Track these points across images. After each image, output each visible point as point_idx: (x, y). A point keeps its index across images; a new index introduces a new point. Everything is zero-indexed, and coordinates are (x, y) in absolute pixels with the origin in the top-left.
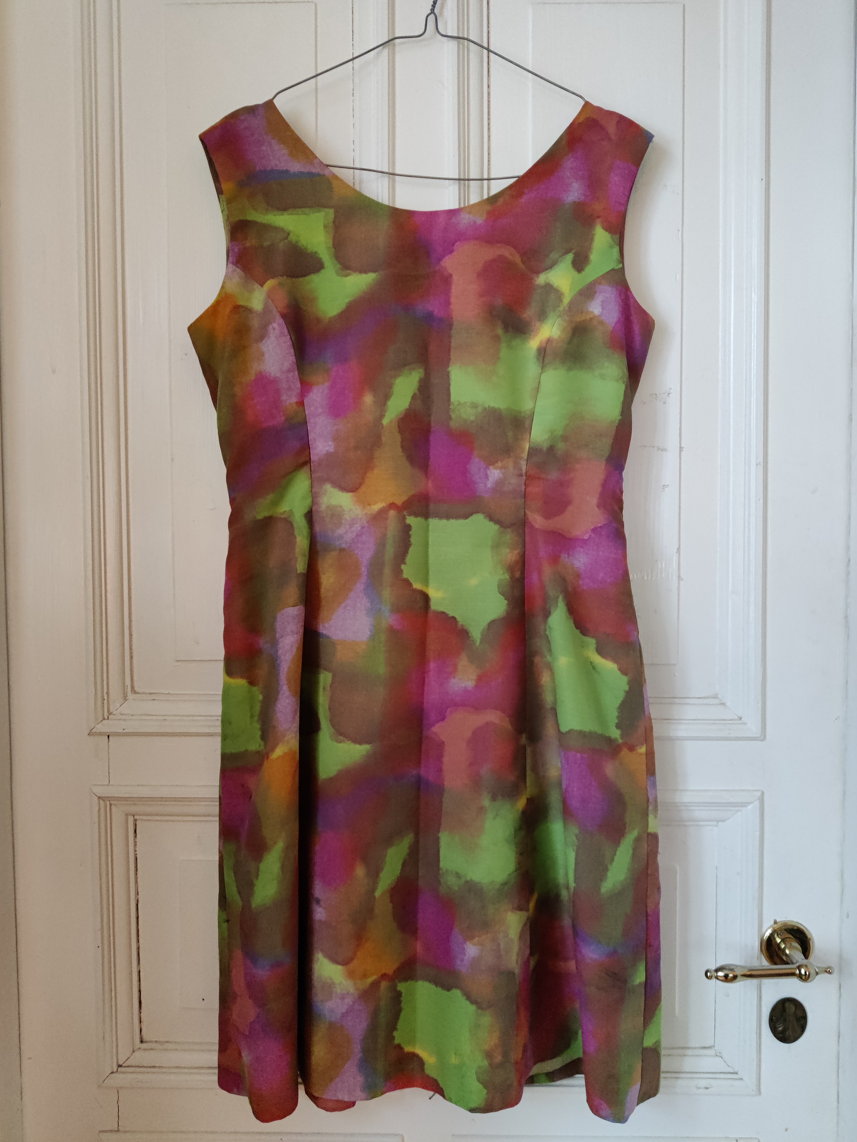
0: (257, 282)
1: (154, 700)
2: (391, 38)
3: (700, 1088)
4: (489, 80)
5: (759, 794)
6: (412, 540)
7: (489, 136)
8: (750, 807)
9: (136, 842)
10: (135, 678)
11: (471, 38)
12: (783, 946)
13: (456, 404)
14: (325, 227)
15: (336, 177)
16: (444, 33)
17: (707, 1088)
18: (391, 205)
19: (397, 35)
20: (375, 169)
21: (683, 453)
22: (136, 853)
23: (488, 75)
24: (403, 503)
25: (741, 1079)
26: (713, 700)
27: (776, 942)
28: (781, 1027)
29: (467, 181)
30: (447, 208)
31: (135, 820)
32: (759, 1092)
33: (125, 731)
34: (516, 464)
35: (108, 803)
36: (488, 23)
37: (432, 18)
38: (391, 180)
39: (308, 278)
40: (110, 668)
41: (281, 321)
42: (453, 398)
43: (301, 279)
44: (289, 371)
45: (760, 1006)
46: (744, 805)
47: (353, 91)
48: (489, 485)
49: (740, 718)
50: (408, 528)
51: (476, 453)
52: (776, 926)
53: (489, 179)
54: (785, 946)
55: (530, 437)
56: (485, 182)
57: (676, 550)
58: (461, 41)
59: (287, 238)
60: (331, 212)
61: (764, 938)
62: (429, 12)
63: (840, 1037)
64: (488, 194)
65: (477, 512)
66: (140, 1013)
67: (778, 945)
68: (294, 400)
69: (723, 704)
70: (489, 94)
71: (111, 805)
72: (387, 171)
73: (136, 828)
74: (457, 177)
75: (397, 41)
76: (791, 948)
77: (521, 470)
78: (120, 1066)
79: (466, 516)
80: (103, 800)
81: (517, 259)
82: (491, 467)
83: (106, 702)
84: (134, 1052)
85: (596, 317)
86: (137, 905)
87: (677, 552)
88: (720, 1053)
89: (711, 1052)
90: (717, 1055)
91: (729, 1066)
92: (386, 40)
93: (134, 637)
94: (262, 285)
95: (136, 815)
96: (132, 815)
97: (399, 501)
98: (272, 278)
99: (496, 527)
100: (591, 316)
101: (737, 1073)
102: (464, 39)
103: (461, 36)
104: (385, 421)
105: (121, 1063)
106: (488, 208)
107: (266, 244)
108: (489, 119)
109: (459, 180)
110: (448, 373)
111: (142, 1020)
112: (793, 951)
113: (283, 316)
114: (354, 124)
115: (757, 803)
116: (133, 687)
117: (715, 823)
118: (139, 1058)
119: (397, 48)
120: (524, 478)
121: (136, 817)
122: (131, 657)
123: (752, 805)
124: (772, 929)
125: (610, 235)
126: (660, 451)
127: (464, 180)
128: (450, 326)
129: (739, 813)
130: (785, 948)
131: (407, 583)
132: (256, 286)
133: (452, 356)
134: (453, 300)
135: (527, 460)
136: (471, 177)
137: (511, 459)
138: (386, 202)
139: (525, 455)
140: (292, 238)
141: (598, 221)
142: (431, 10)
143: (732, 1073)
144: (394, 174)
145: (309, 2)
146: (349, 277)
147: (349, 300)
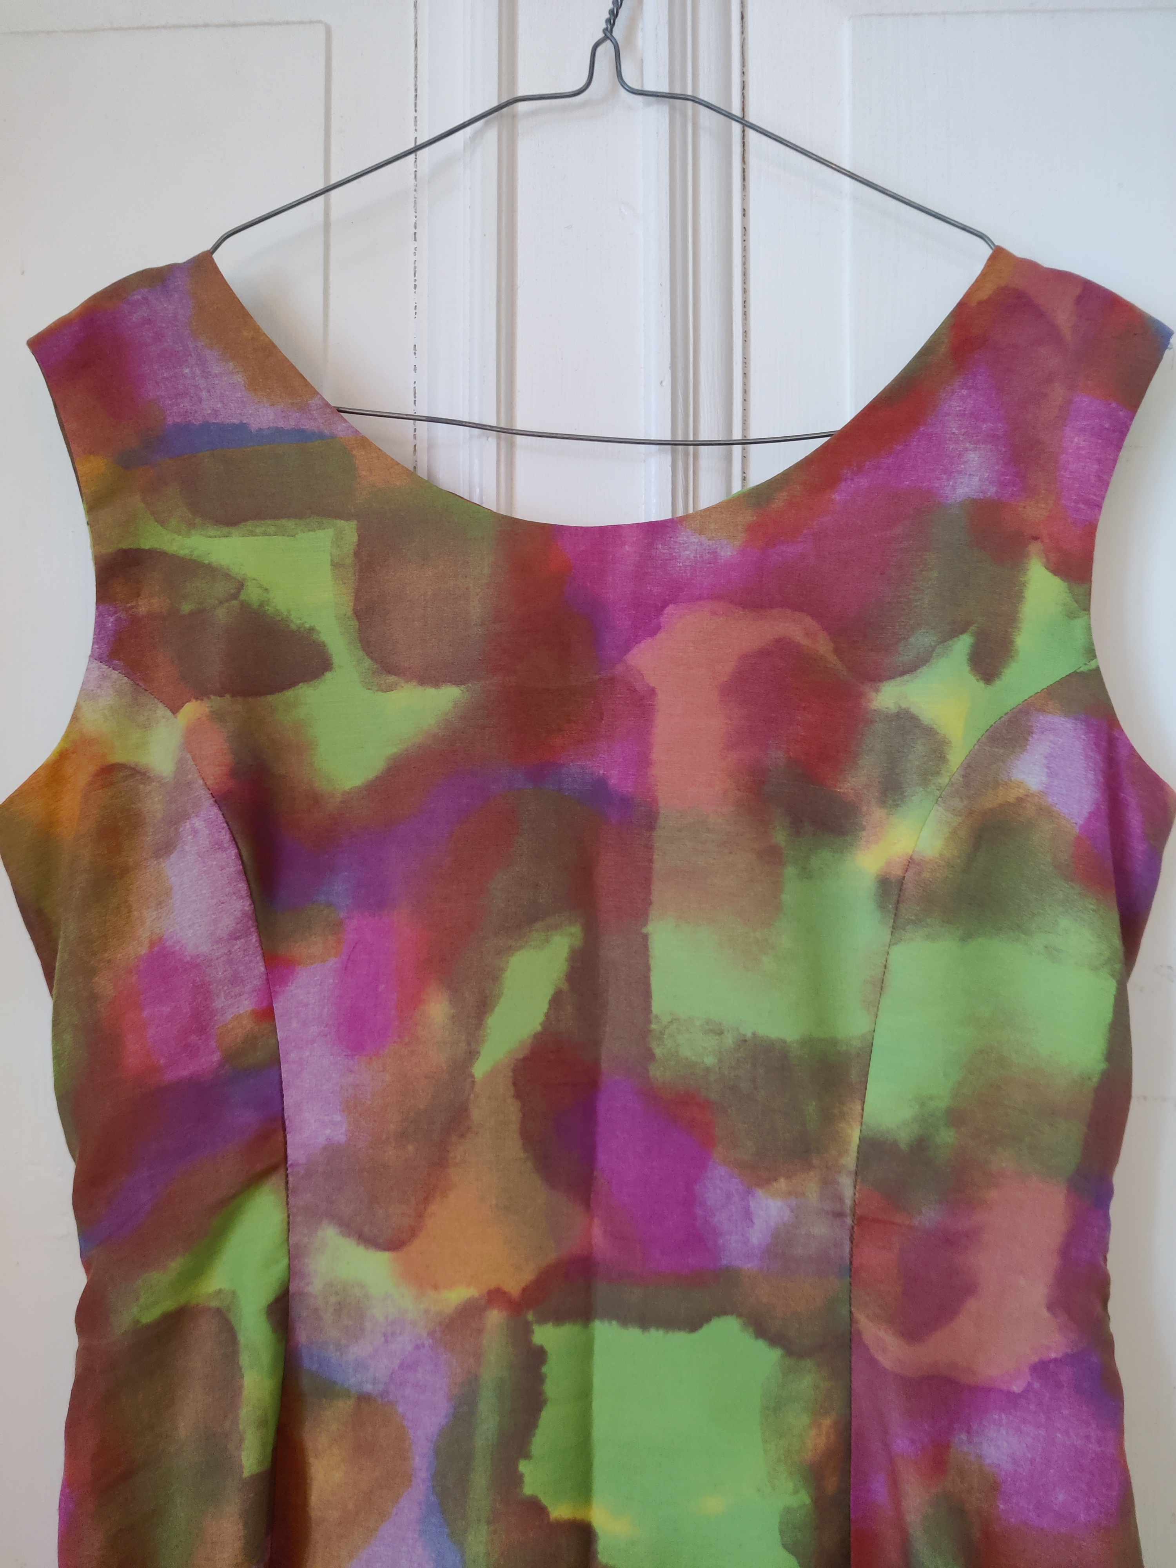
0: (162, 704)
2: (504, 99)
4: (744, 198)
6: (550, 1388)
7: (745, 333)
11: (703, 95)
13: (665, 1020)
14: (336, 565)
15: (364, 443)
16: (636, 86)
18: (503, 512)
19: (521, 93)
20: (463, 418)
23: (744, 188)
24: (524, 1290)
29: (692, 447)
30: (642, 518)
34: (828, 1183)
36: (743, 64)
37: (607, 48)
38: (503, 444)
39: (289, 694)
41: (213, 813)
42: (660, 1004)
43: (270, 698)
44: (234, 936)
47: (415, 228)
48: (754, 1241)
50: (539, 1355)
51: (719, 1152)
53: (746, 443)
55: (863, 1109)
58: (678, 102)
59: (235, 596)
60: (349, 530)
62: (601, 35)
64: (744, 484)
65: (722, 1312)
68: (246, 1005)
72: (493, 422)
74: (668, 437)
75: (521, 106)
77: (841, 1200)
79: (693, 1324)
81: (823, 646)
82: (760, 1192)
85: (1033, 795)
92: (495, 104)
94: (175, 710)
97: (514, 1286)
98: (197, 699)
99: (774, 1355)
100: (1021, 792)
102: (685, 98)
103: (678, 91)
104: (480, 1069)
106: (748, 517)
107: (186, 608)
108: (745, 291)
109: (673, 444)
110: (646, 937)
113: (221, 799)
114: (415, 307)
119: (522, 126)
120: (849, 1221)
125: (1065, 584)
127: (686, 444)
128: (650, 820)
131: (536, 1508)
132: (162, 711)
133: (655, 896)
134: (657, 754)
135: (856, 1174)
136: (704, 436)
137: (812, 1173)
138: (490, 503)
139: (850, 1160)
140: (252, 594)
141: (1035, 548)
142: (605, 31)
144: (512, 432)
145: (311, 22)
146: (393, 695)
147: (393, 750)
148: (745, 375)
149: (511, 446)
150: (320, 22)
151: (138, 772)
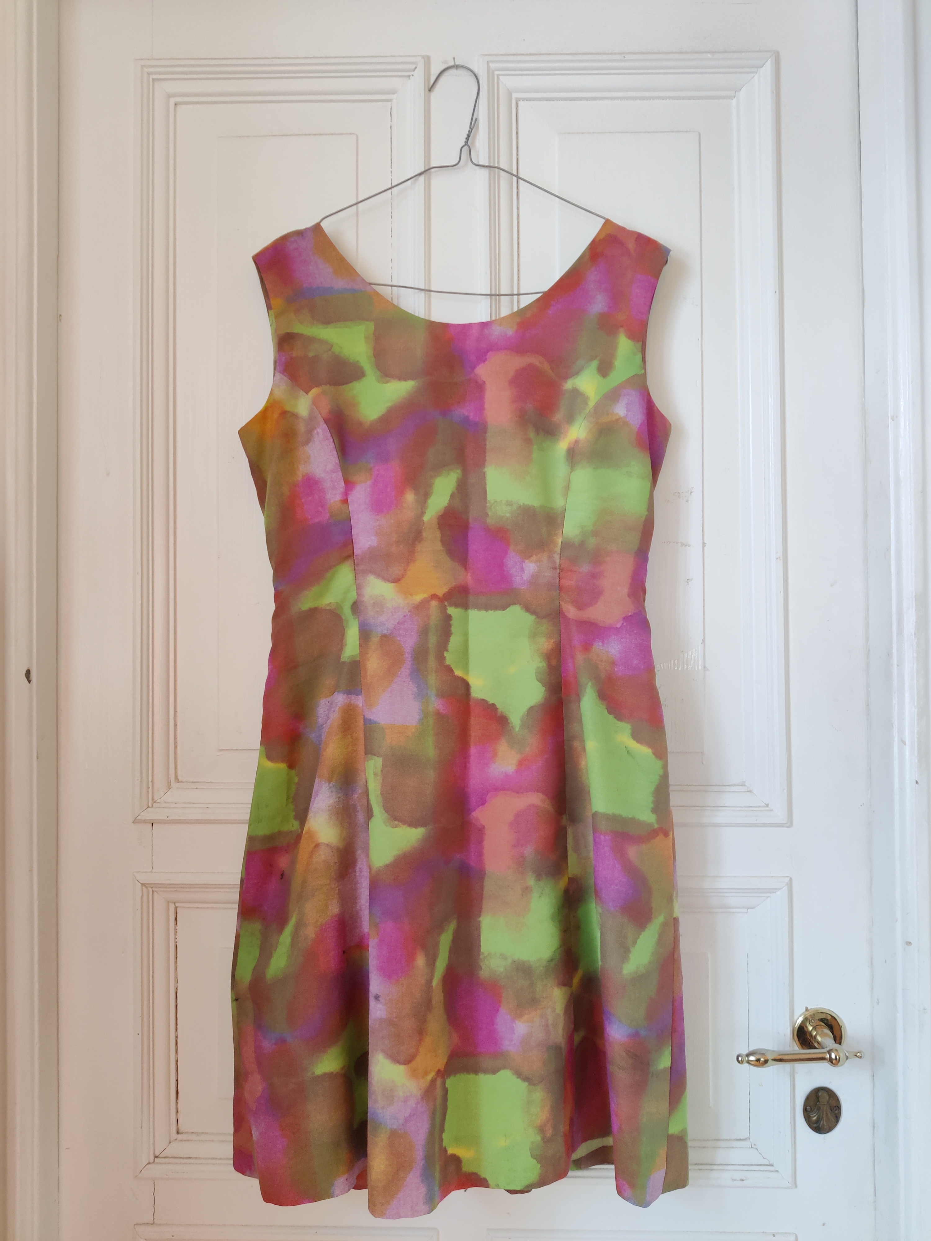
0: (302, 390)
1: (196, 788)
2: (427, 168)
3: (735, 1180)
5: (787, 880)
6: (453, 629)
7: (518, 255)
8: (778, 893)
9: (176, 929)
10: (179, 767)
11: (502, 167)
12: (814, 1033)
13: (492, 502)
14: (367, 338)
15: (377, 294)
16: (476, 163)
17: (743, 1180)
18: (427, 318)
19: (432, 165)
20: (413, 286)
21: (705, 548)
22: (176, 941)
25: (777, 1171)
26: (741, 787)
27: (808, 1029)
28: (815, 1116)
29: (498, 297)
30: (479, 321)
31: (176, 908)
32: (796, 1187)
33: (168, 819)
34: (550, 558)
35: (150, 890)
36: (517, 151)
37: (466, 149)
38: (427, 295)
39: (350, 385)
40: (155, 757)
41: (325, 426)
42: (489, 497)
43: (343, 387)
44: (333, 471)
45: (794, 1095)
46: (773, 891)
47: (392, 213)
48: (525, 578)
49: (767, 805)
50: (449, 617)
51: (512, 547)
52: (807, 1013)
53: (518, 295)
54: (816, 1033)
55: (562, 533)
56: (516, 297)
57: (701, 641)
58: (492, 169)
59: (330, 350)
60: (371, 326)
61: (796, 1026)
62: (464, 144)
63: (875, 1128)
64: (518, 307)
65: (514, 603)
66: (177, 1103)
67: (810, 1033)
68: (338, 498)
69: (750, 791)
70: (518, 215)
71: (153, 891)
72: (423, 287)
73: (176, 916)
74: (489, 293)
75: (433, 170)
76: (823, 1035)
77: (555, 563)
78: (157, 1157)
79: (504, 608)
80: (147, 887)
81: (546, 367)
82: (527, 561)
83: (150, 790)
84: (170, 1143)
85: (621, 418)
86: (176, 993)
87: (702, 643)
88: (755, 1145)
89: (746, 1144)
90: (752, 1147)
91: (764, 1158)
92: (423, 170)
93: (178, 727)
94: (307, 393)
95: (178, 902)
96: (173, 903)
97: (440, 593)
98: (317, 387)
99: (532, 618)
100: (617, 417)
101: (772, 1165)
102: (496, 168)
103: (492, 165)
104: (426, 518)
105: (157, 1154)
106: (518, 320)
107: (311, 354)
108: (518, 238)
109: (491, 295)
110: (484, 473)
111: (179, 1111)
112: (824, 1038)
113: (326, 421)
114: (392, 244)
115: (785, 890)
116: (176, 777)
117: (746, 910)
118: (175, 1149)
119: (434, 177)
120: (558, 571)
121: (177, 905)
122: (176, 747)
123: (780, 891)
124: (803, 1016)
125: (633, 343)
126: (684, 546)
127: (496, 295)
128: (485, 430)
129: (769, 898)
130: (816, 1035)
131: (449, 669)
132: (302, 393)
133: (487, 458)
134: (487, 405)
135: (560, 554)
136: (502, 293)
137: (544, 554)
138: (422, 316)
139: (558, 549)
140: (336, 350)
141: (621, 329)
142: (465, 142)
143: (767, 1165)
144: (430, 291)
145: (350, 134)
146: (389, 384)
147: (389, 404)
148: (518, 270)
149: (430, 296)
150: (353, 134)
151: (294, 415)
